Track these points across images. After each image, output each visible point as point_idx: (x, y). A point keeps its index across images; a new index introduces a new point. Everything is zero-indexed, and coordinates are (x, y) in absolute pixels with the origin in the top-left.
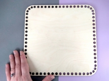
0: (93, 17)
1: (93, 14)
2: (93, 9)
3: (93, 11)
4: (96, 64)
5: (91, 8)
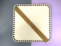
0: (50, 11)
1: (49, 9)
2: (49, 6)
3: (49, 8)
4: (51, 36)
5: (48, 6)
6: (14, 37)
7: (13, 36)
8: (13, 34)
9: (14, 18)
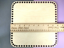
1: (56, 7)
3: (55, 5)
6: (12, 41)
7: (11, 39)
8: (11, 37)
9: (12, 18)
